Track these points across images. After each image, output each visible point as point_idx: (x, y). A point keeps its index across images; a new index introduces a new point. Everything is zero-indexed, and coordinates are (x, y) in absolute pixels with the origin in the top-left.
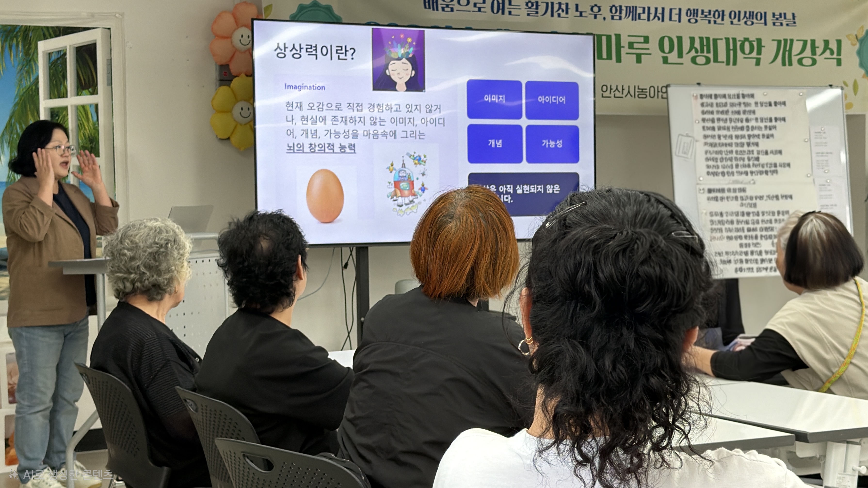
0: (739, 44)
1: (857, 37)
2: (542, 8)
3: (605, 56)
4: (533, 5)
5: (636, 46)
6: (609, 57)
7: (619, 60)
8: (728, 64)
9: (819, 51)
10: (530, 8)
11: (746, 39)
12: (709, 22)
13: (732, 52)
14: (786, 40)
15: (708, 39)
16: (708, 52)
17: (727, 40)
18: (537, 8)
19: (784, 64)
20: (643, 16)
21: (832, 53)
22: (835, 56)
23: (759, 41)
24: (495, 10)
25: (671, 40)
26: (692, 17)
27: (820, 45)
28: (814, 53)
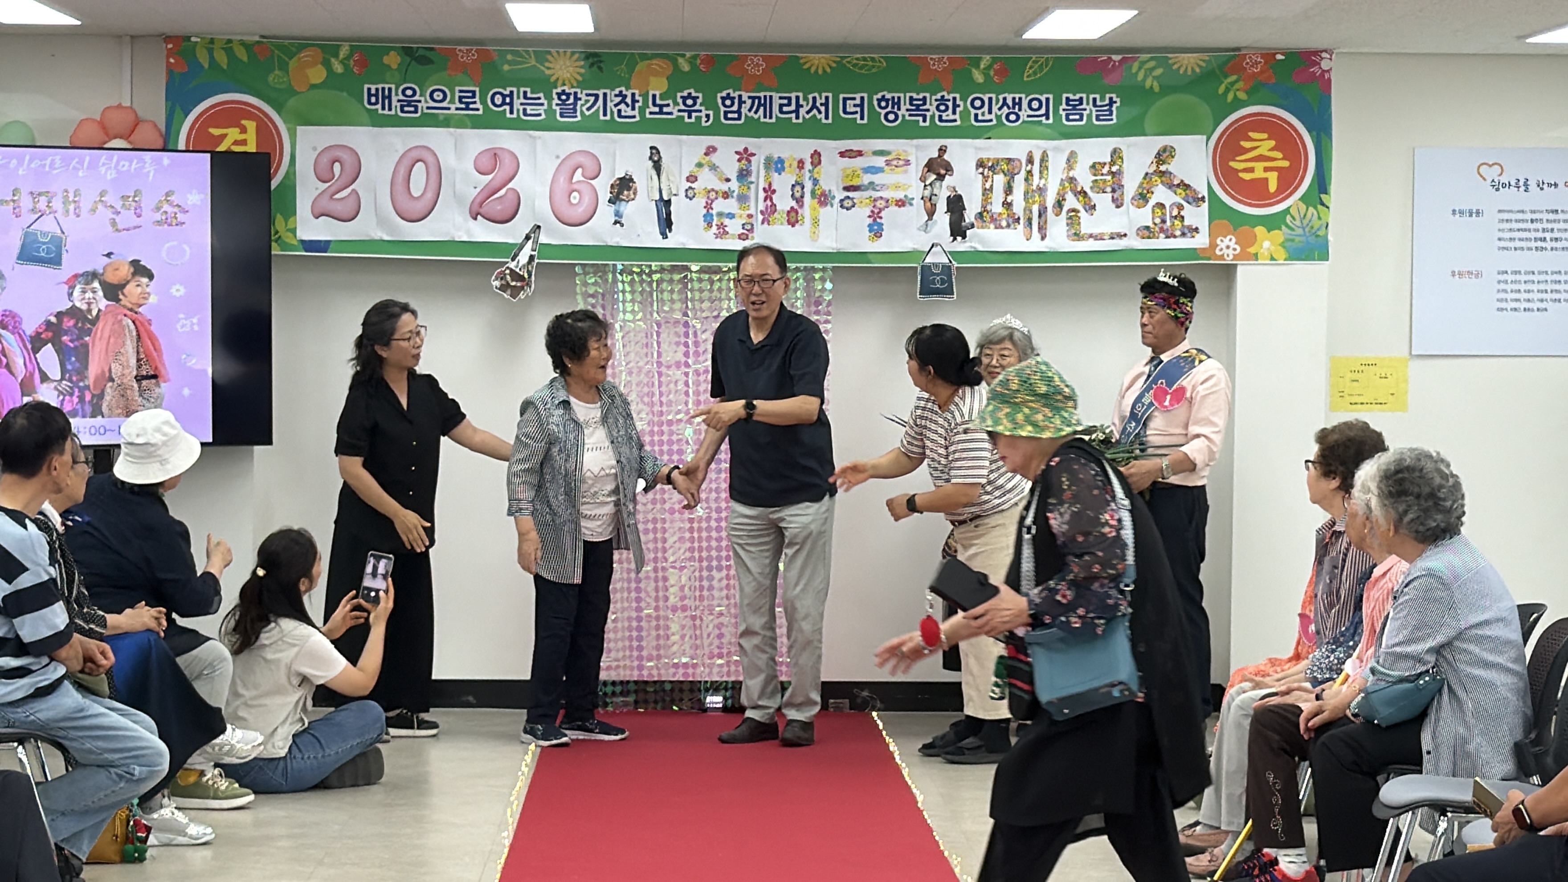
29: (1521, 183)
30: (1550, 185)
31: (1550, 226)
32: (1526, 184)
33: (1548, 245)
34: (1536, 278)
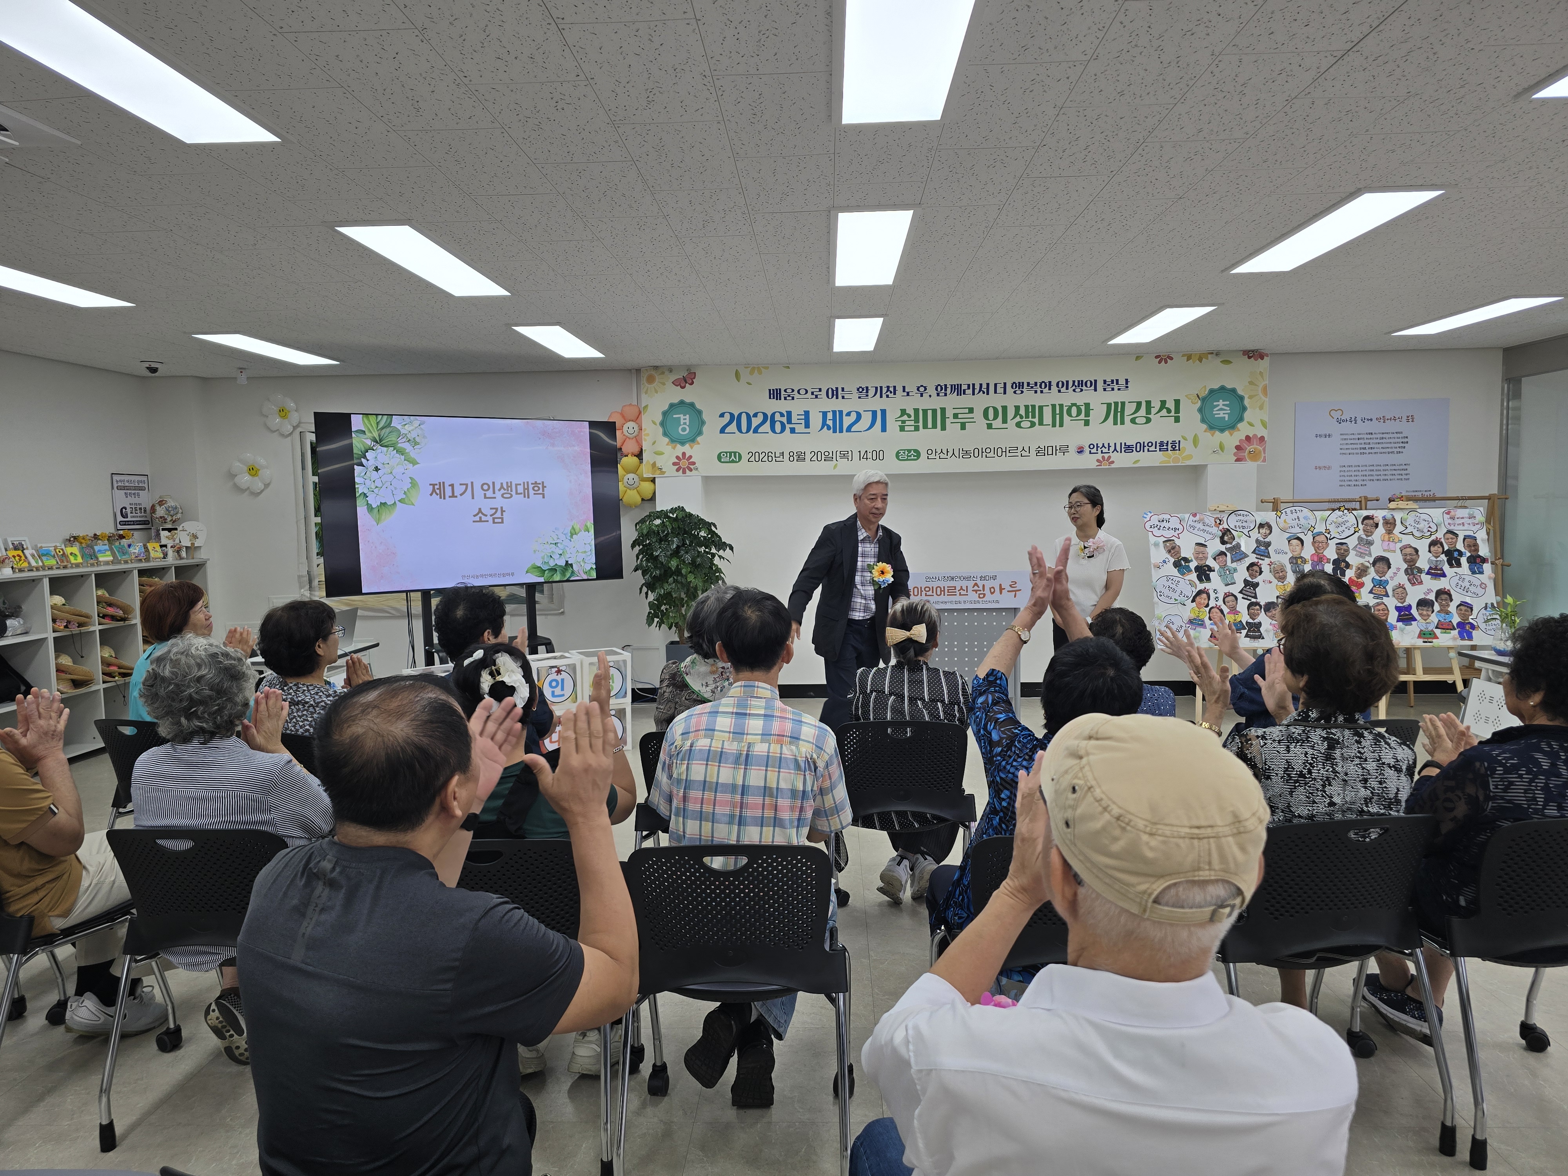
0: (1065, 409)
1: (1198, 396)
2: (872, 392)
3: (930, 425)
4: (863, 390)
5: (960, 416)
6: (934, 426)
7: (943, 428)
8: (1054, 425)
9: (1153, 411)
10: (861, 392)
11: (1074, 405)
12: (1036, 392)
13: (1058, 416)
14: (1116, 404)
15: (1033, 407)
16: (1033, 417)
17: (1054, 406)
18: (867, 392)
19: (1115, 423)
20: (967, 392)
21: (1169, 411)
22: (1173, 414)
23: (1087, 405)
24: (830, 397)
25: (995, 410)
26: (1017, 389)
27: (1156, 405)
28: (1148, 411)
29: (1353, 419)
30: (1368, 420)
31: (1368, 441)
32: (1355, 420)
33: (1367, 451)
34: (1360, 469)
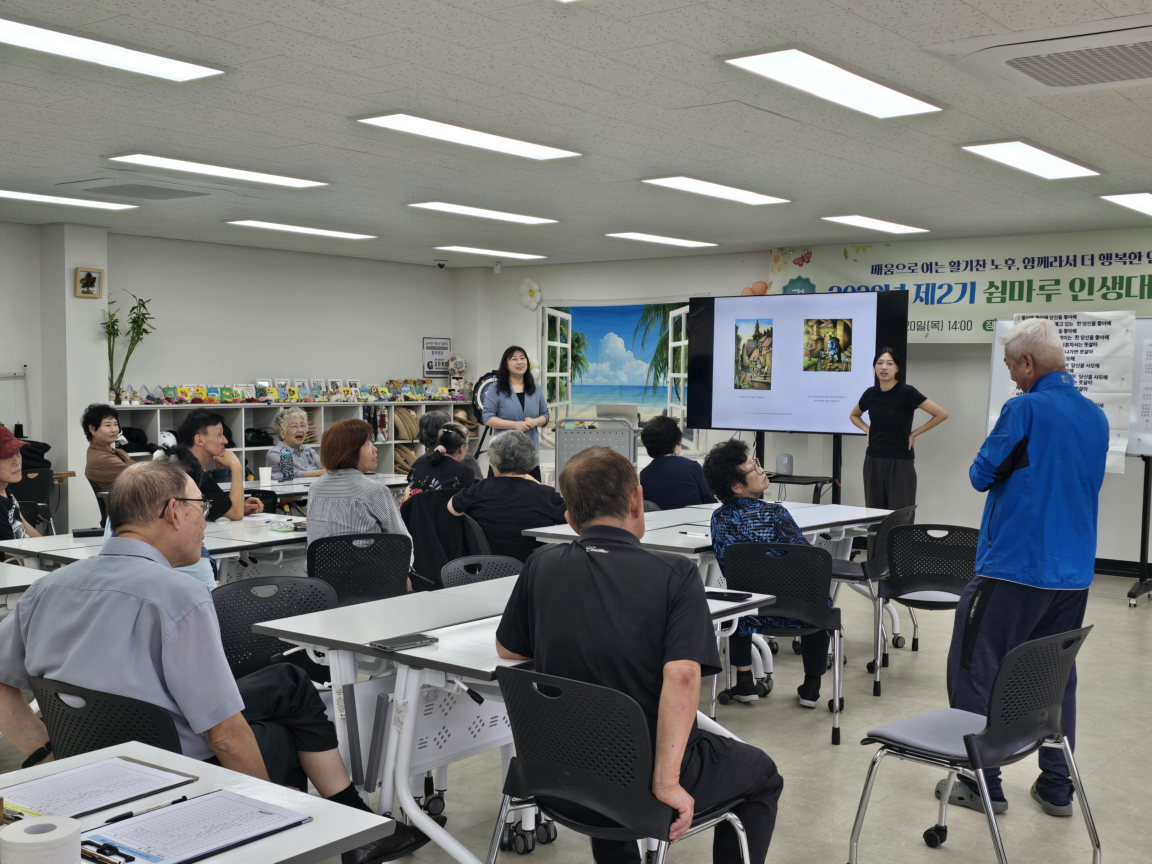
2: (963, 266)
3: (1016, 297)
4: (955, 264)
5: (1046, 288)
7: (1029, 300)
8: (1142, 297)
10: (953, 266)
12: (1125, 263)
13: (1146, 287)
15: (1122, 278)
16: (1121, 288)
17: (1143, 277)
20: (1054, 264)
24: (925, 271)
25: (1082, 281)
26: (1105, 260)
